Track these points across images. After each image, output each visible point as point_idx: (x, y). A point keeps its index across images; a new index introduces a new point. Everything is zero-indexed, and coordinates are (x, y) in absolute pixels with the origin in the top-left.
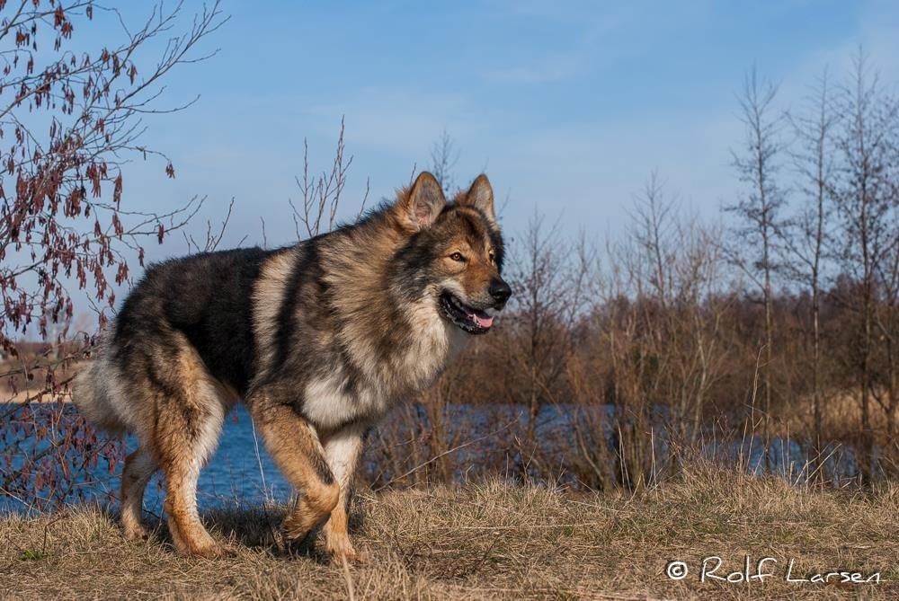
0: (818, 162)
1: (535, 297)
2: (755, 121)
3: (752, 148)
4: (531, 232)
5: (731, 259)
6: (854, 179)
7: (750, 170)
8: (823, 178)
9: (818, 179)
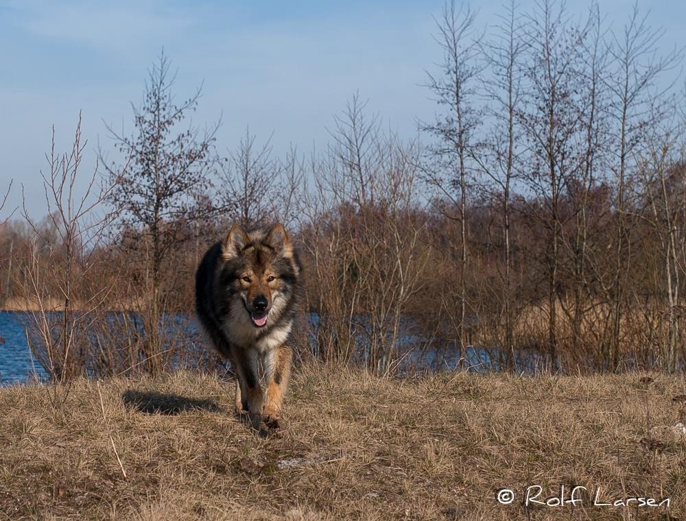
0: (508, 88)
1: (246, 214)
2: (453, 46)
3: (449, 73)
4: (243, 152)
5: (428, 178)
6: (542, 104)
7: (447, 94)
8: (512, 104)
9: (509, 104)
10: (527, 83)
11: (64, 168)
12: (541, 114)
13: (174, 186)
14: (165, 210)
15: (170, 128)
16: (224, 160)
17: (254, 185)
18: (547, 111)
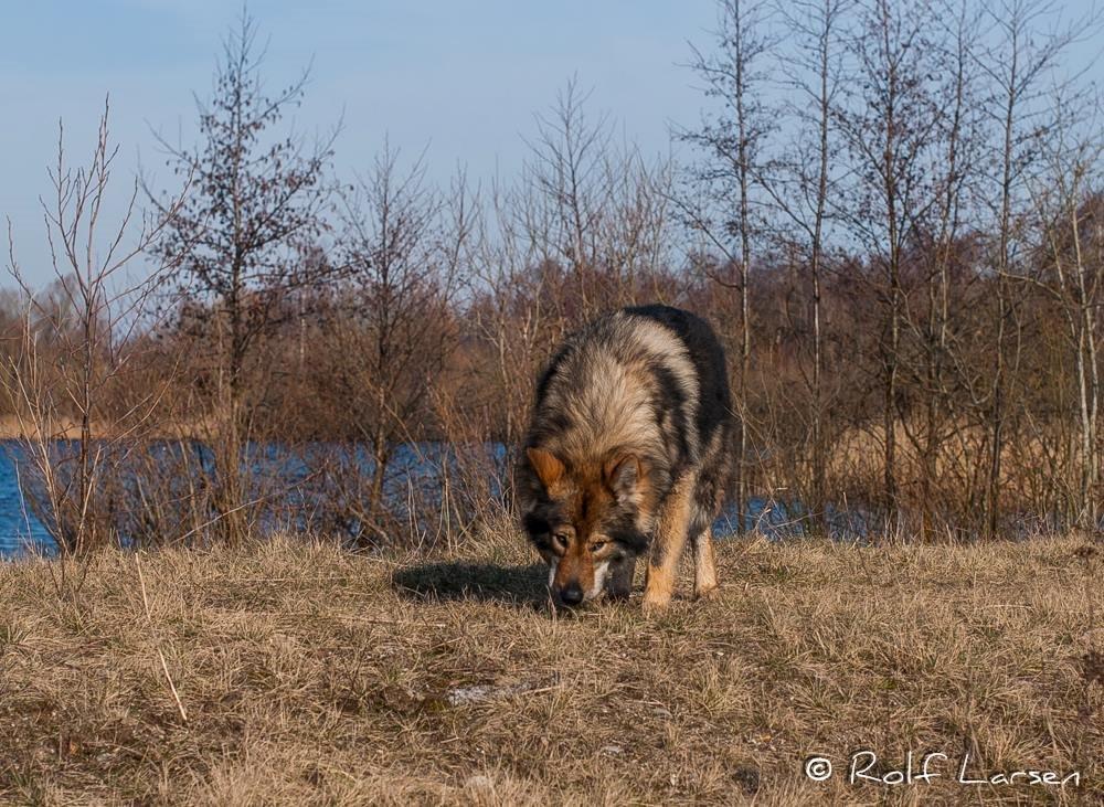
0: (821, 70)
1: (385, 277)
3: (725, 45)
4: (379, 175)
5: (689, 218)
6: (876, 98)
7: (723, 79)
8: (828, 97)
9: (821, 97)
11: (78, 193)
12: (873, 114)
13: (265, 231)
14: (250, 271)
15: (257, 134)
16: (348, 188)
17: (398, 229)
18: (883, 108)
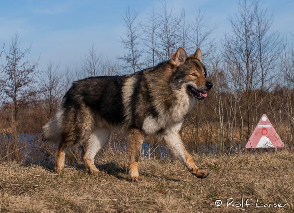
0: (152, 42)
1: (50, 93)
2: (129, 26)
3: (128, 36)
4: (48, 69)
6: (165, 48)
7: (128, 44)
8: (154, 48)
9: (152, 48)
10: (159, 40)
12: (165, 51)
13: (22, 83)
14: (19, 92)
15: (20, 60)
16: (41, 72)
17: (53, 81)
18: (167, 50)
